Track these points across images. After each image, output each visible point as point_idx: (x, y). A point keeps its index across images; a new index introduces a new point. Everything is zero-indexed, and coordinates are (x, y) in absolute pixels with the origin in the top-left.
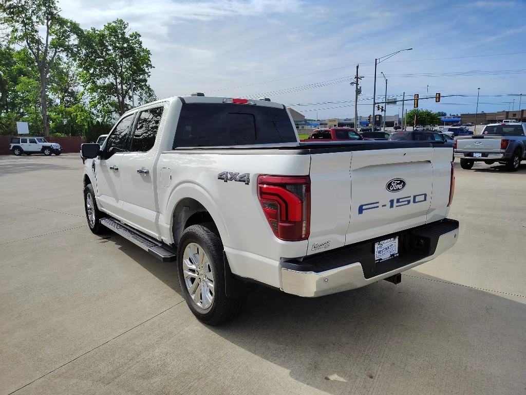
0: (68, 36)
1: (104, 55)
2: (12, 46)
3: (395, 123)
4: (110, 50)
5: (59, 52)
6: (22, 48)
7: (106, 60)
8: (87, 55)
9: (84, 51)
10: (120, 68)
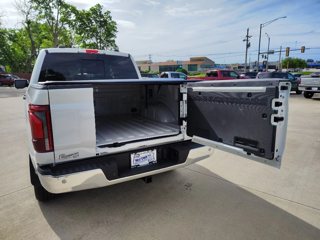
0: (70, 15)
1: (90, 25)
2: (38, 22)
3: (276, 67)
4: (93, 22)
5: (64, 24)
6: (44, 23)
7: (91, 29)
8: (80, 26)
9: (79, 24)
10: (100, 33)
